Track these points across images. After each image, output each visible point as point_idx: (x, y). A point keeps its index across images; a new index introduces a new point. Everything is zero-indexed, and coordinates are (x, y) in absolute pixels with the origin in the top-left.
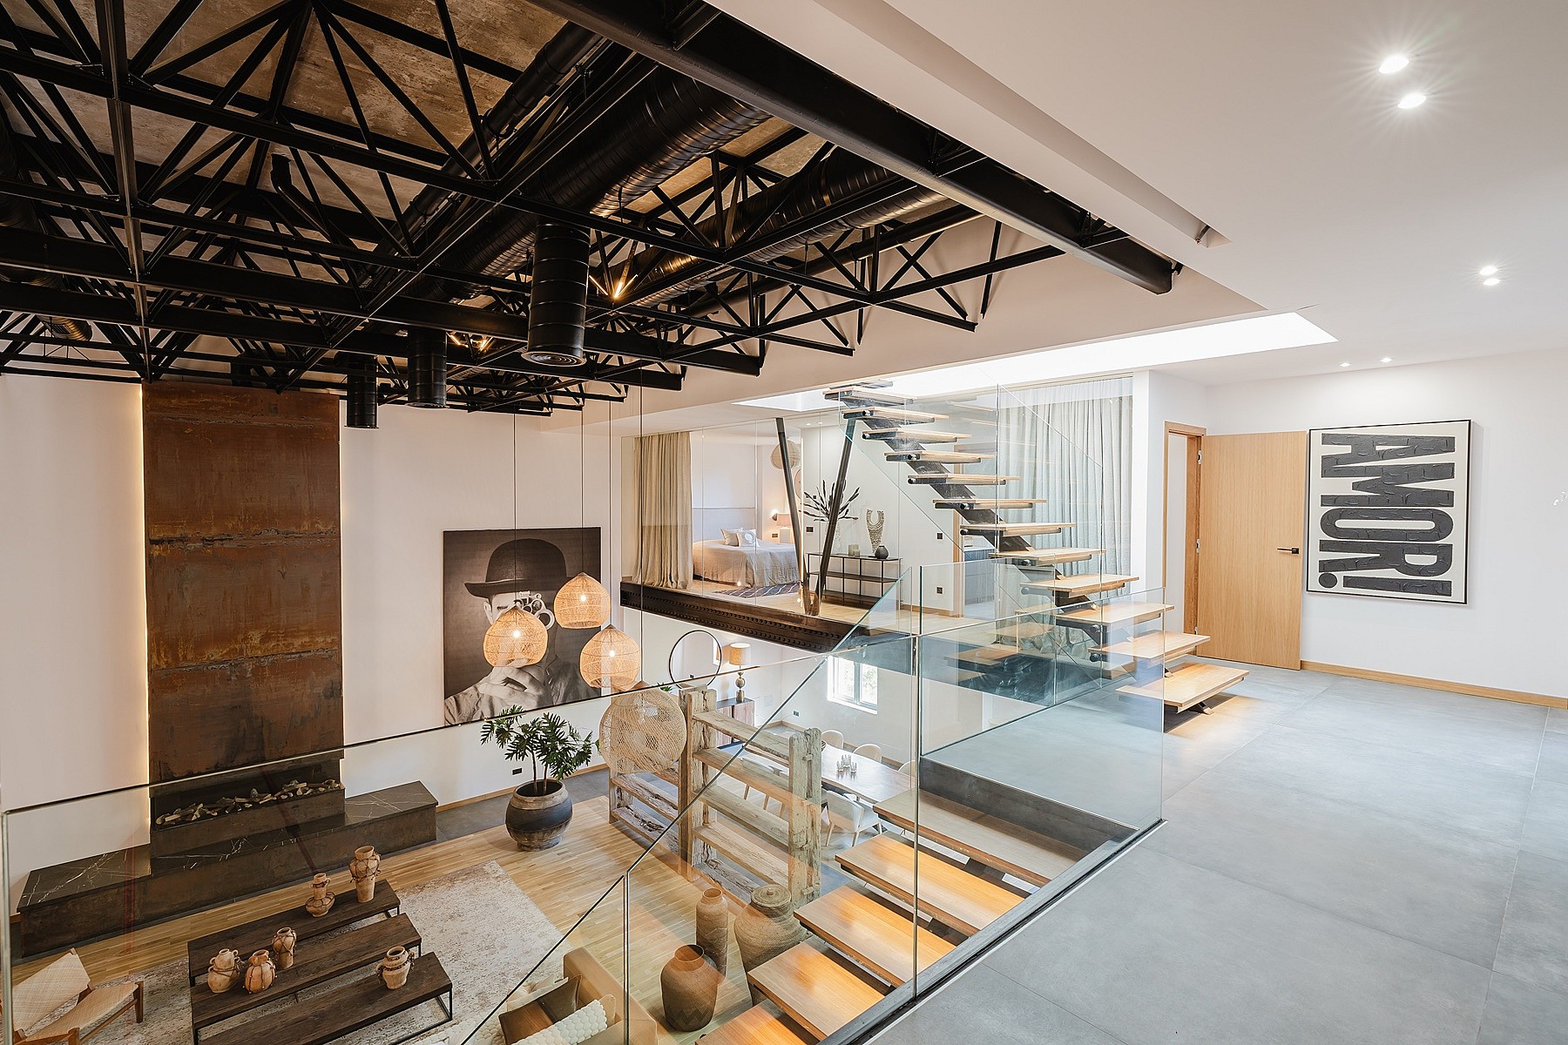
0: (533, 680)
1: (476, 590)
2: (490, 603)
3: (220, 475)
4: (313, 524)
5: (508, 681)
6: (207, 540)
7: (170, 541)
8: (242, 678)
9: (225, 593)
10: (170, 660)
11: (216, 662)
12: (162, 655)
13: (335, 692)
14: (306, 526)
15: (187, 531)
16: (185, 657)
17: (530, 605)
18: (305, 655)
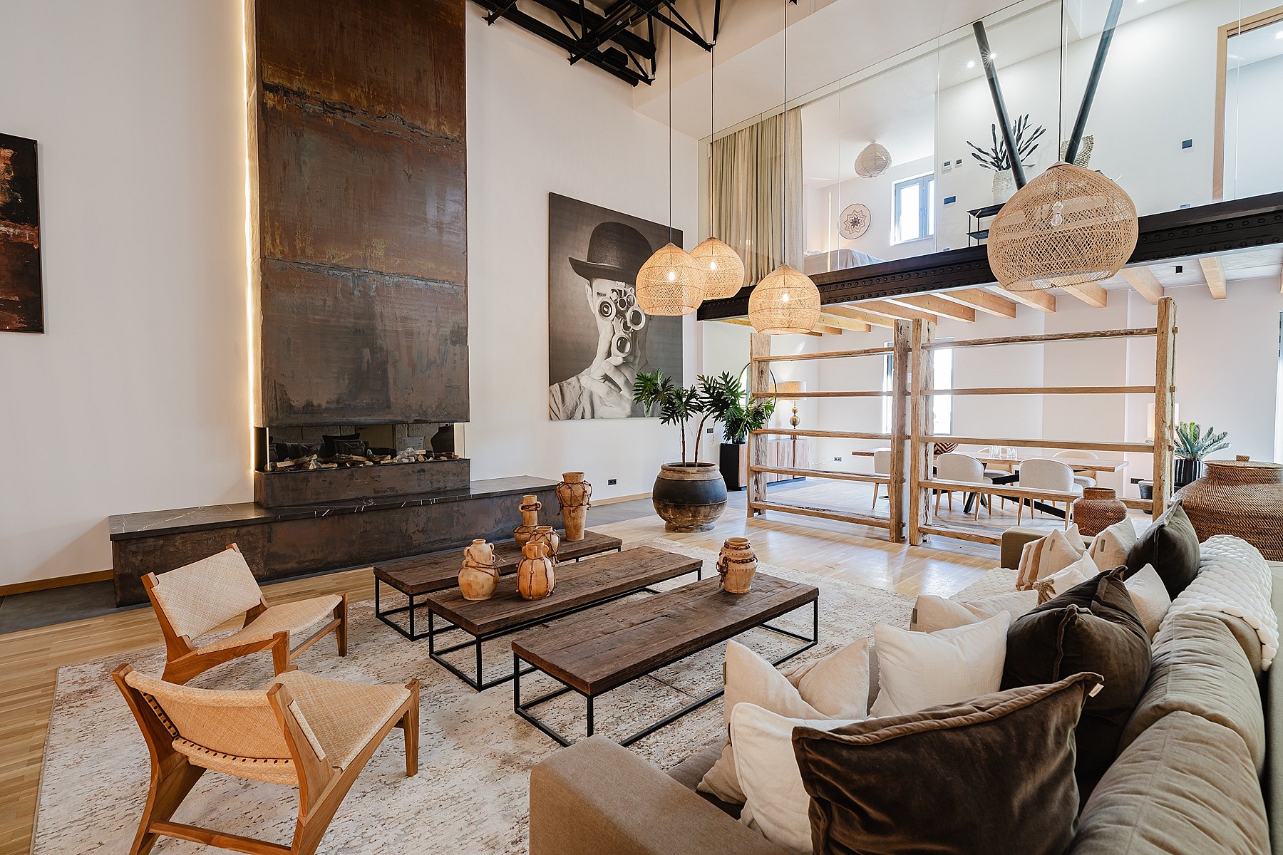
0: (627, 382)
1: (579, 267)
2: (591, 287)
3: (342, 27)
4: (439, 124)
5: (606, 378)
6: (327, 106)
7: (287, 92)
8: (365, 294)
9: (347, 181)
10: (286, 250)
11: (337, 267)
12: (278, 240)
13: (459, 336)
14: (432, 125)
15: (305, 86)
16: (303, 250)
17: (625, 298)
18: (429, 283)
